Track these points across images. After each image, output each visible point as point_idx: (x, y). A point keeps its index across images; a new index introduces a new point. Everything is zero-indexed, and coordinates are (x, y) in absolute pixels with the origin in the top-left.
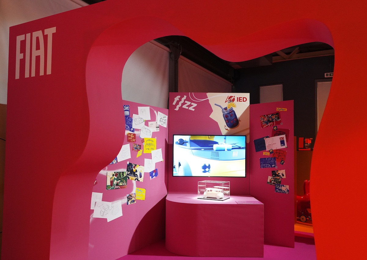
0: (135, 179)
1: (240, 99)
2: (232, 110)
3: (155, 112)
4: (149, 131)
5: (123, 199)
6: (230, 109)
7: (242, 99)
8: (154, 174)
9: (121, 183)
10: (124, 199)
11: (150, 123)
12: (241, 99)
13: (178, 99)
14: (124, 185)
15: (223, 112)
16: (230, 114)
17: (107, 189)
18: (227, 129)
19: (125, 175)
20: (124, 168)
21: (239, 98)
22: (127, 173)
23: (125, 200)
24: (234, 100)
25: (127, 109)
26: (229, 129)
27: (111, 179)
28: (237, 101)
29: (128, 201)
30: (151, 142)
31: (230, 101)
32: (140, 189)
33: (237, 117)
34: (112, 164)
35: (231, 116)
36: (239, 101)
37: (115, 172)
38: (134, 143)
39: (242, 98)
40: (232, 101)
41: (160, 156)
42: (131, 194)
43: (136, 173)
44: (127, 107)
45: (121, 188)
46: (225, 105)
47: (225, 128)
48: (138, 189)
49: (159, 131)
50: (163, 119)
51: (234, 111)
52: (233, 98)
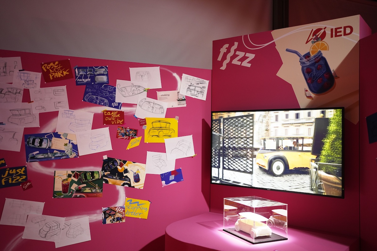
0: (122, 184)
1: (338, 30)
2: (320, 57)
3: (175, 75)
4: (159, 107)
5: (94, 213)
6: (315, 56)
7: (342, 30)
8: (172, 177)
9: (87, 189)
10: (96, 215)
11: (159, 94)
12: (341, 32)
13: (225, 51)
14: (96, 192)
15: (302, 63)
16: (317, 64)
17: (55, 197)
18: (309, 97)
19: (97, 176)
20: (95, 165)
21: (336, 29)
22: (101, 173)
23: (98, 217)
24: (324, 35)
25: (102, 72)
26: (313, 95)
27: (65, 182)
28: (332, 36)
29: (106, 218)
30: (163, 125)
31: (317, 39)
32: (134, 200)
33: (332, 70)
34: (66, 158)
35: (318, 69)
36: (336, 36)
37: (73, 172)
38: (121, 126)
39: (341, 28)
40: (320, 39)
41: (189, 147)
42: (113, 206)
43: (125, 175)
44: (104, 70)
45: (88, 196)
46: (305, 49)
47: (306, 94)
48: (131, 200)
49: (185, 105)
50: (198, 85)
51: (324, 59)
52: (322, 31)
